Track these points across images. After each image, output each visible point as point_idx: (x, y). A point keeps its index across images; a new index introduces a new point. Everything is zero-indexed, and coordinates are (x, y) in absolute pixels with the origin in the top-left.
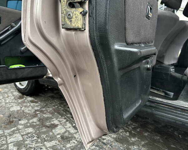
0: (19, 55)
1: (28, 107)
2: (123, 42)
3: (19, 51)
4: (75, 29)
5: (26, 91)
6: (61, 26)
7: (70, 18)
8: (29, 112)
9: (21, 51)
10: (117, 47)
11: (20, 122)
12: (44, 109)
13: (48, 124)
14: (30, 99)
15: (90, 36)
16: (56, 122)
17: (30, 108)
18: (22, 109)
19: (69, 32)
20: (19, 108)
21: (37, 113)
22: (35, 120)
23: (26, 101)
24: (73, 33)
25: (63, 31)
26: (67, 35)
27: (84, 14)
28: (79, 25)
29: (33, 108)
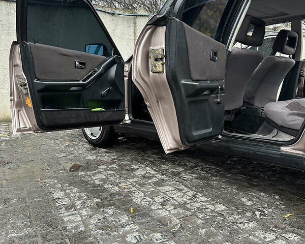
0: (100, 98)
1: (104, 156)
2: (189, 79)
3: (100, 94)
4: (158, 72)
5: (100, 142)
6: (150, 71)
7: (155, 67)
8: (106, 160)
9: (102, 95)
10: (183, 82)
11: (99, 167)
12: (121, 158)
13: (128, 168)
14: (103, 150)
15: (166, 76)
16: (136, 167)
17: (106, 157)
18: (98, 158)
19: (154, 74)
20: (95, 158)
21: (115, 161)
22: (114, 166)
23: (100, 152)
24: (157, 74)
25: (151, 73)
26: (153, 75)
27: (163, 64)
28: (160, 70)
29: (109, 157)
